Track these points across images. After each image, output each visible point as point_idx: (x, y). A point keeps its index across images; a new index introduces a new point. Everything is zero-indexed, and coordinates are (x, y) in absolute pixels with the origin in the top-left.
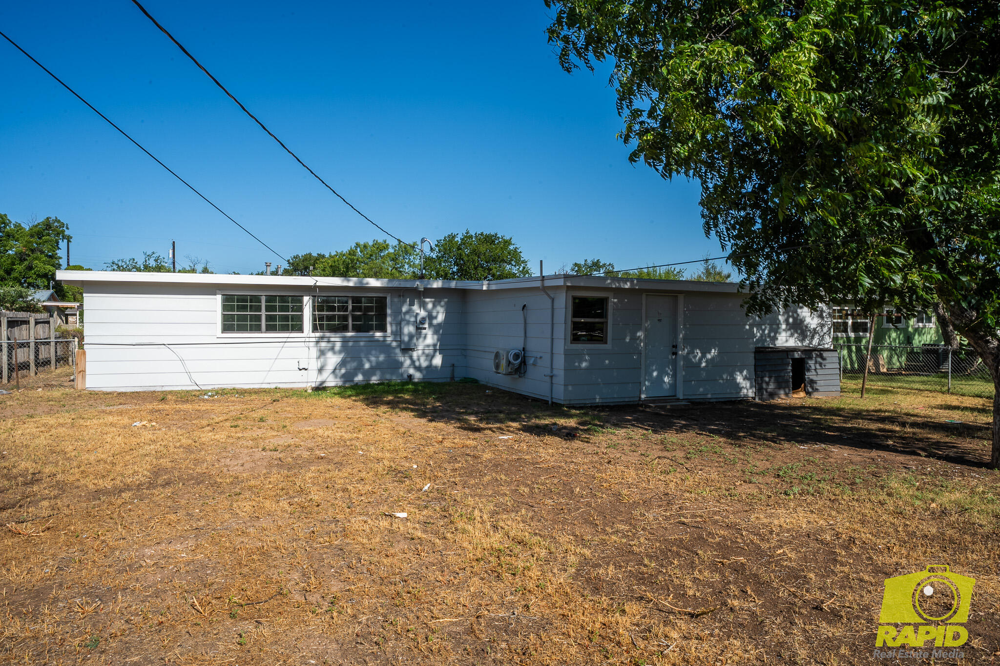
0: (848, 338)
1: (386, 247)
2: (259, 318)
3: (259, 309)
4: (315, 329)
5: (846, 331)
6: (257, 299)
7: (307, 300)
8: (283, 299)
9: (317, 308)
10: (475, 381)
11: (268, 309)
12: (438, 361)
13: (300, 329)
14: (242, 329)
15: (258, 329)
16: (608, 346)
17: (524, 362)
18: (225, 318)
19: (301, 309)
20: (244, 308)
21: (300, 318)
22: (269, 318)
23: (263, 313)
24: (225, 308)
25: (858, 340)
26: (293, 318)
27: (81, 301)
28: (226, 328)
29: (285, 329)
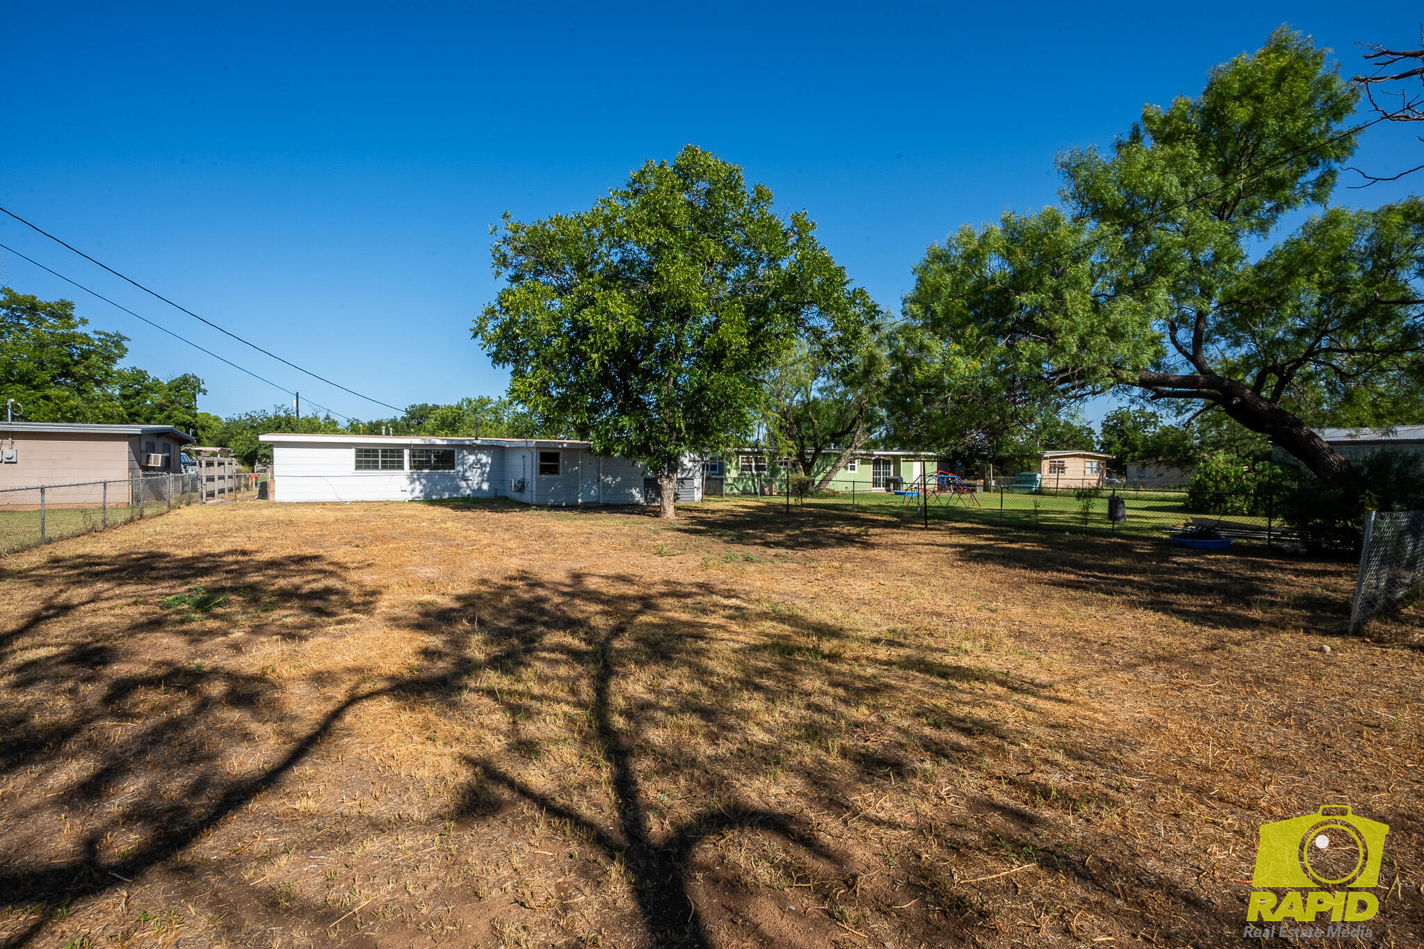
0: (753, 475)
1: (489, 401)
2: (377, 462)
3: (377, 457)
4: (411, 468)
5: (751, 470)
6: (376, 451)
7: (406, 452)
8: (392, 451)
9: (412, 455)
10: (507, 498)
11: (382, 457)
12: (485, 486)
13: (401, 467)
14: (367, 468)
15: (376, 468)
16: (560, 476)
17: (523, 485)
18: (357, 462)
19: (402, 457)
20: (369, 456)
21: (402, 462)
22: (383, 462)
23: (380, 459)
24: (357, 456)
25: (759, 475)
26: (398, 462)
27: (272, 450)
28: (357, 468)
29: (393, 468)
